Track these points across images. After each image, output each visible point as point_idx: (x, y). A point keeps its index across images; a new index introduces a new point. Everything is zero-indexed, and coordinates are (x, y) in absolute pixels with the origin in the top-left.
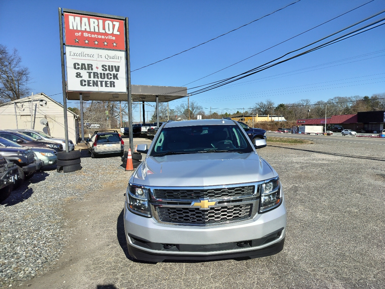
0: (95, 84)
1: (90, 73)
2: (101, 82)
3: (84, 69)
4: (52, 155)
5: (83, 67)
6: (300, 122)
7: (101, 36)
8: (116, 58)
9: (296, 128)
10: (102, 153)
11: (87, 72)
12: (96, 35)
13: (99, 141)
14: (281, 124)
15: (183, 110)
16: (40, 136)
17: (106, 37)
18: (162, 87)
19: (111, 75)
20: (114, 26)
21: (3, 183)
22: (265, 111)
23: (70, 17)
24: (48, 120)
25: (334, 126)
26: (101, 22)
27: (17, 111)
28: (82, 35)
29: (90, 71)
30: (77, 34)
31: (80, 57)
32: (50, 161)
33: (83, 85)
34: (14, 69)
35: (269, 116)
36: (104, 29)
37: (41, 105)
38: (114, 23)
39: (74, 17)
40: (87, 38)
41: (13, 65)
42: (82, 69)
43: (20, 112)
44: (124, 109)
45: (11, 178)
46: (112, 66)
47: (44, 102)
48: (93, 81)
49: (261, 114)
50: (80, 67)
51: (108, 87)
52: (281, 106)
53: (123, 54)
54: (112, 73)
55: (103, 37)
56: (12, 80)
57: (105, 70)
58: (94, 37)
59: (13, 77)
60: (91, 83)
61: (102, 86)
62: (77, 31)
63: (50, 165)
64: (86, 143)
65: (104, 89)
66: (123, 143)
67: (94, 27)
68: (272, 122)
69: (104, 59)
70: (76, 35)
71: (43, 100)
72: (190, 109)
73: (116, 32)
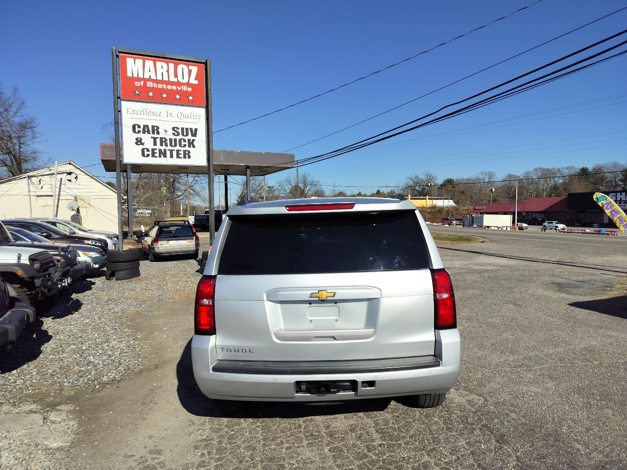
0: (163, 154)
1: (155, 139)
2: (171, 151)
3: (146, 133)
4: (98, 255)
5: (146, 129)
6: (477, 208)
7: (171, 87)
8: (192, 117)
9: (470, 219)
10: (167, 253)
11: (152, 137)
12: (164, 85)
13: (162, 235)
14: (448, 211)
15: (288, 188)
16: (71, 229)
17: (178, 87)
18: (256, 153)
19: (185, 141)
20: (190, 72)
21: (57, 287)
22: (421, 190)
23: (128, 59)
24: (80, 203)
25: (531, 216)
26: (171, 66)
27: (31, 189)
28: (145, 84)
29: (156, 136)
30: (138, 84)
31: (142, 117)
32: (95, 264)
33: (146, 155)
34: (13, 119)
35: (429, 199)
36: (176, 76)
37: (68, 180)
38: (191, 68)
39: (135, 59)
40: (152, 89)
41: (12, 113)
42: (144, 132)
43: (36, 190)
44: (192, 184)
45: (65, 281)
46: (187, 129)
47: (73, 176)
48: (160, 150)
49: (416, 196)
50: (141, 129)
51: (181, 158)
52: (449, 182)
53: (202, 111)
54: (186, 138)
55: (174, 88)
56: (10, 137)
57: (176, 134)
58: (162, 87)
59: (11, 132)
60: (156, 153)
61: (172, 156)
62: (139, 79)
63: (95, 269)
64: (135, 240)
65: (175, 161)
66: (197, 239)
67: (162, 73)
68: (434, 207)
69: (175, 118)
70: (136, 84)
71: (72, 173)
72: (301, 185)
73: (193, 81)
